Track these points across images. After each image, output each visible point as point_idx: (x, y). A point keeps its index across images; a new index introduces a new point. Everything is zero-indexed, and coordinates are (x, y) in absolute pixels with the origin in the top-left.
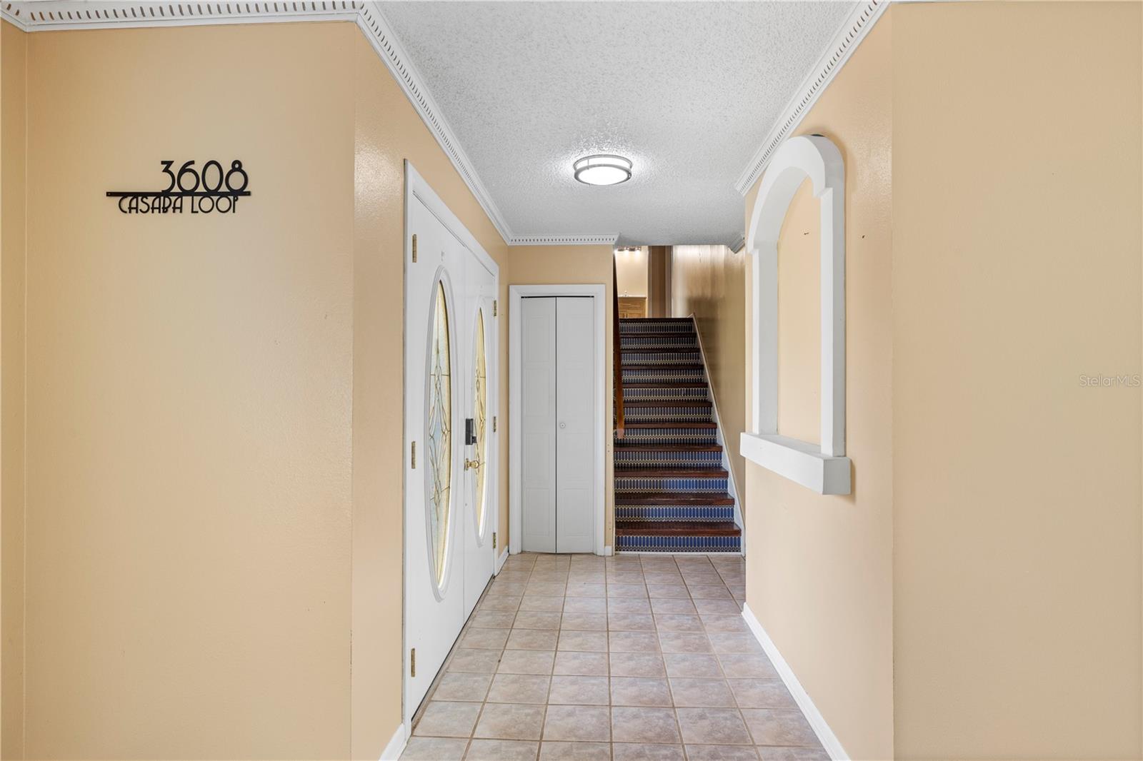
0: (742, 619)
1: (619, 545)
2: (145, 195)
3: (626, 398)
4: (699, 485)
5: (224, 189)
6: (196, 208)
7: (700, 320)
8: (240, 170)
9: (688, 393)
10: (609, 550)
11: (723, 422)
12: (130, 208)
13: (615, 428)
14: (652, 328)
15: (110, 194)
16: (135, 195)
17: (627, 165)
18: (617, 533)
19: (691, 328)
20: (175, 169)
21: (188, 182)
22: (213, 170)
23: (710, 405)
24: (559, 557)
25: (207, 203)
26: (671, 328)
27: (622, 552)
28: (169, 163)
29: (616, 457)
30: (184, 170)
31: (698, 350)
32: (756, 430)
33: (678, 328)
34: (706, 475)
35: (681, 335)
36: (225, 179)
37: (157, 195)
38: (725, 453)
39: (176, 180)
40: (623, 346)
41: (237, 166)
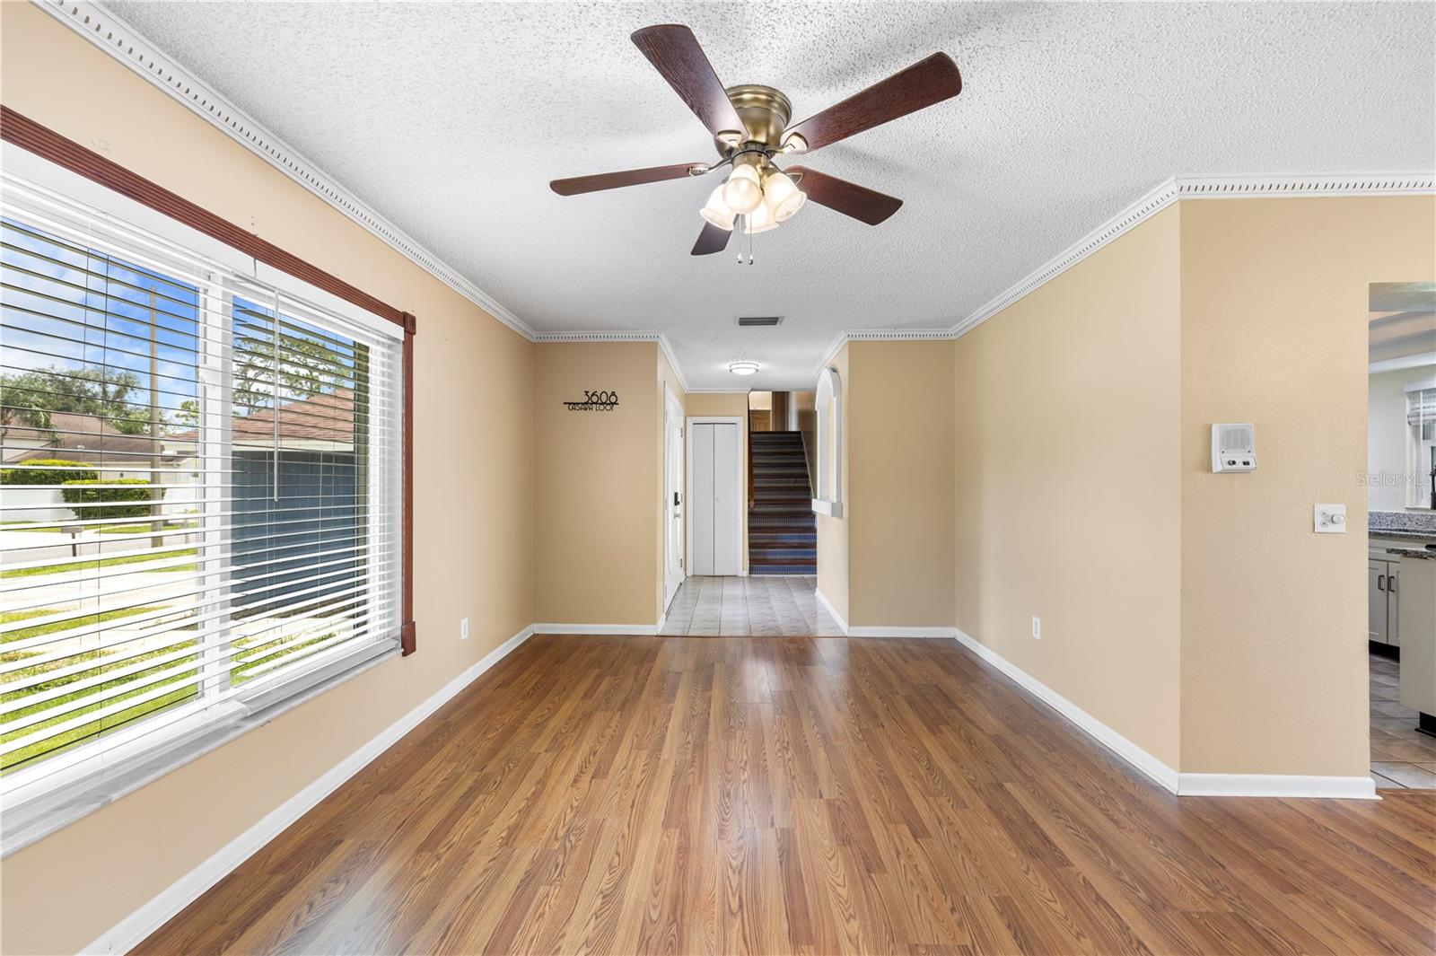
0: (815, 598)
1: (751, 571)
2: (578, 404)
3: (755, 485)
4: (799, 538)
6: (598, 409)
7: (805, 432)
9: (795, 482)
10: (746, 573)
12: (573, 408)
14: (773, 438)
15: (565, 403)
16: (574, 404)
17: (755, 367)
18: (750, 565)
19: (800, 438)
20: (590, 394)
21: (595, 399)
22: (604, 395)
23: (810, 490)
24: (716, 579)
25: (602, 407)
26: (786, 438)
27: (752, 576)
28: (587, 393)
29: (749, 522)
30: (593, 395)
31: (803, 454)
33: (791, 439)
34: (804, 532)
35: (793, 443)
36: (608, 398)
37: (583, 404)
39: (590, 398)
40: (754, 450)
41: (613, 394)
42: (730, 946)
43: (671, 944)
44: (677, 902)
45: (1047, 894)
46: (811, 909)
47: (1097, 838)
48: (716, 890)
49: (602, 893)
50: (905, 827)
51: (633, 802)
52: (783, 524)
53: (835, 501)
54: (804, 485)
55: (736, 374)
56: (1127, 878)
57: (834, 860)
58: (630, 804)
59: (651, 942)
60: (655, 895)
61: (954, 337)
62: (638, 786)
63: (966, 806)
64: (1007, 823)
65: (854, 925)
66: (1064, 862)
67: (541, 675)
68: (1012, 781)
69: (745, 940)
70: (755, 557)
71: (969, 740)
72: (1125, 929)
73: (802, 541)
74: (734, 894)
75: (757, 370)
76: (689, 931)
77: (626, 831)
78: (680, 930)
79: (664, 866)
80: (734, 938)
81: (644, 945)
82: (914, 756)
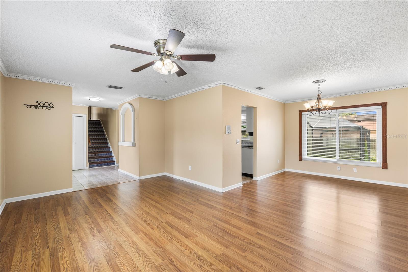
0: (118, 171)
1: (90, 167)
2: (33, 106)
5: (49, 106)
6: (43, 108)
7: (102, 120)
8: (52, 104)
9: (101, 137)
10: (88, 168)
11: (110, 142)
12: (29, 107)
13: (89, 143)
15: (25, 105)
16: (30, 105)
17: (99, 99)
18: (89, 164)
19: (99, 122)
20: (39, 102)
21: (41, 104)
22: (46, 103)
25: (45, 108)
27: (90, 168)
28: (38, 101)
31: (102, 127)
32: (121, 141)
33: (97, 122)
34: (106, 153)
37: (35, 106)
38: (111, 148)
39: (39, 104)
41: (51, 103)
42: (176, 245)
43: (164, 251)
44: (156, 244)
45: (218, 213)
46: (185, 232)
47: (218, 202)
48: (163, 238)
49: (135, 252)
50: (188, 212)
51: (120, 232)
52: (98, 151)
53: (133, 142)
54: (104, 138)
55: (91, 101)
56: (225, 206)
57: (181, 222)
58: (120, 233)
59: (159, 253)
60: (150, 246)
61: (165, 100)
62: (117, 229)
63: (195, 205)
64: (204, 205)
65: (195, 230)
66: (216, 207)
67: (34, 215)
68: (199, 198)
69: (178, 242)
70: (91, 162)
71: (186, 194)
72: (230, 213)
73: (106, 155)
74: (167, 237)
75: (100, 100)
76: (165, 247)
77: (126, 239)
78: (162, 247)
79: (145, 240)
80: (175, 243)
81: (158, 255)
82: (179, 200)
